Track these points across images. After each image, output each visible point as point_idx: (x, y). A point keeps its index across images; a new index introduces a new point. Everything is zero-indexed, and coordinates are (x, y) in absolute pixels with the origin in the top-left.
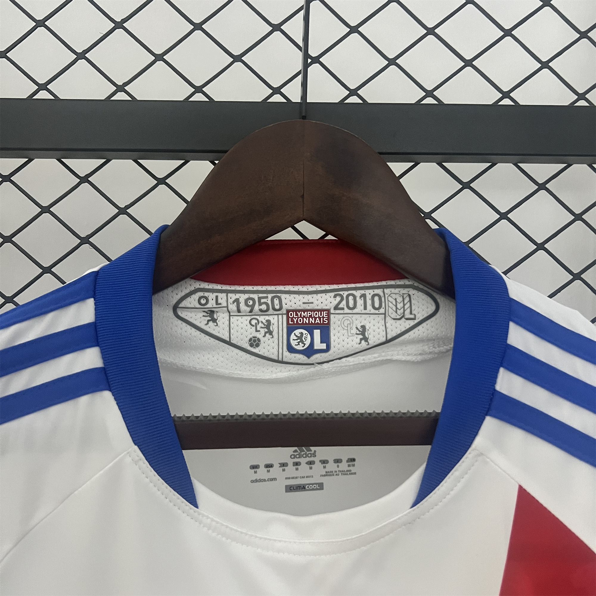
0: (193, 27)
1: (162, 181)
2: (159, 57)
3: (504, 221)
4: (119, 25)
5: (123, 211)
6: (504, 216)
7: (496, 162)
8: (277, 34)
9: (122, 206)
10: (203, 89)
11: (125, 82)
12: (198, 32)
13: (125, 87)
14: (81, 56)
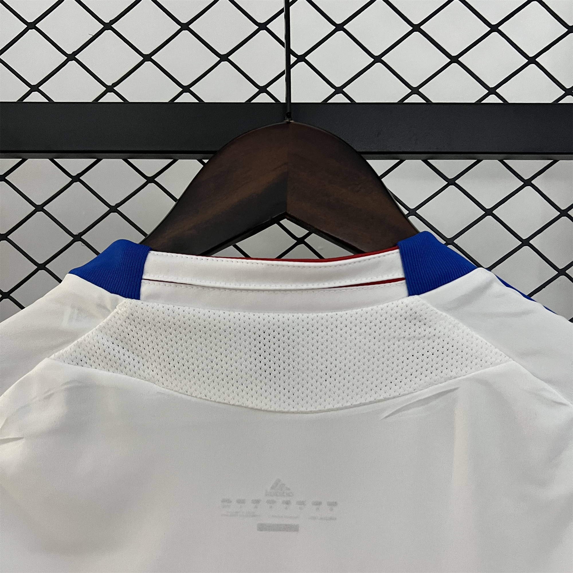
0: (180, 27)
1: (151, 180)
2: (147, 58)
3: (489, 217)
4: (108, 26)
5: (113, 209)
6: (489, 212)
7: (481, 159)
8: (263, 32)
9: (113, 204)
10: (190, 89)
11: (114, 82)
12: (185, 32)
13: (114, 87)
14: (71, 57)
